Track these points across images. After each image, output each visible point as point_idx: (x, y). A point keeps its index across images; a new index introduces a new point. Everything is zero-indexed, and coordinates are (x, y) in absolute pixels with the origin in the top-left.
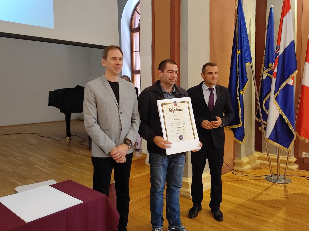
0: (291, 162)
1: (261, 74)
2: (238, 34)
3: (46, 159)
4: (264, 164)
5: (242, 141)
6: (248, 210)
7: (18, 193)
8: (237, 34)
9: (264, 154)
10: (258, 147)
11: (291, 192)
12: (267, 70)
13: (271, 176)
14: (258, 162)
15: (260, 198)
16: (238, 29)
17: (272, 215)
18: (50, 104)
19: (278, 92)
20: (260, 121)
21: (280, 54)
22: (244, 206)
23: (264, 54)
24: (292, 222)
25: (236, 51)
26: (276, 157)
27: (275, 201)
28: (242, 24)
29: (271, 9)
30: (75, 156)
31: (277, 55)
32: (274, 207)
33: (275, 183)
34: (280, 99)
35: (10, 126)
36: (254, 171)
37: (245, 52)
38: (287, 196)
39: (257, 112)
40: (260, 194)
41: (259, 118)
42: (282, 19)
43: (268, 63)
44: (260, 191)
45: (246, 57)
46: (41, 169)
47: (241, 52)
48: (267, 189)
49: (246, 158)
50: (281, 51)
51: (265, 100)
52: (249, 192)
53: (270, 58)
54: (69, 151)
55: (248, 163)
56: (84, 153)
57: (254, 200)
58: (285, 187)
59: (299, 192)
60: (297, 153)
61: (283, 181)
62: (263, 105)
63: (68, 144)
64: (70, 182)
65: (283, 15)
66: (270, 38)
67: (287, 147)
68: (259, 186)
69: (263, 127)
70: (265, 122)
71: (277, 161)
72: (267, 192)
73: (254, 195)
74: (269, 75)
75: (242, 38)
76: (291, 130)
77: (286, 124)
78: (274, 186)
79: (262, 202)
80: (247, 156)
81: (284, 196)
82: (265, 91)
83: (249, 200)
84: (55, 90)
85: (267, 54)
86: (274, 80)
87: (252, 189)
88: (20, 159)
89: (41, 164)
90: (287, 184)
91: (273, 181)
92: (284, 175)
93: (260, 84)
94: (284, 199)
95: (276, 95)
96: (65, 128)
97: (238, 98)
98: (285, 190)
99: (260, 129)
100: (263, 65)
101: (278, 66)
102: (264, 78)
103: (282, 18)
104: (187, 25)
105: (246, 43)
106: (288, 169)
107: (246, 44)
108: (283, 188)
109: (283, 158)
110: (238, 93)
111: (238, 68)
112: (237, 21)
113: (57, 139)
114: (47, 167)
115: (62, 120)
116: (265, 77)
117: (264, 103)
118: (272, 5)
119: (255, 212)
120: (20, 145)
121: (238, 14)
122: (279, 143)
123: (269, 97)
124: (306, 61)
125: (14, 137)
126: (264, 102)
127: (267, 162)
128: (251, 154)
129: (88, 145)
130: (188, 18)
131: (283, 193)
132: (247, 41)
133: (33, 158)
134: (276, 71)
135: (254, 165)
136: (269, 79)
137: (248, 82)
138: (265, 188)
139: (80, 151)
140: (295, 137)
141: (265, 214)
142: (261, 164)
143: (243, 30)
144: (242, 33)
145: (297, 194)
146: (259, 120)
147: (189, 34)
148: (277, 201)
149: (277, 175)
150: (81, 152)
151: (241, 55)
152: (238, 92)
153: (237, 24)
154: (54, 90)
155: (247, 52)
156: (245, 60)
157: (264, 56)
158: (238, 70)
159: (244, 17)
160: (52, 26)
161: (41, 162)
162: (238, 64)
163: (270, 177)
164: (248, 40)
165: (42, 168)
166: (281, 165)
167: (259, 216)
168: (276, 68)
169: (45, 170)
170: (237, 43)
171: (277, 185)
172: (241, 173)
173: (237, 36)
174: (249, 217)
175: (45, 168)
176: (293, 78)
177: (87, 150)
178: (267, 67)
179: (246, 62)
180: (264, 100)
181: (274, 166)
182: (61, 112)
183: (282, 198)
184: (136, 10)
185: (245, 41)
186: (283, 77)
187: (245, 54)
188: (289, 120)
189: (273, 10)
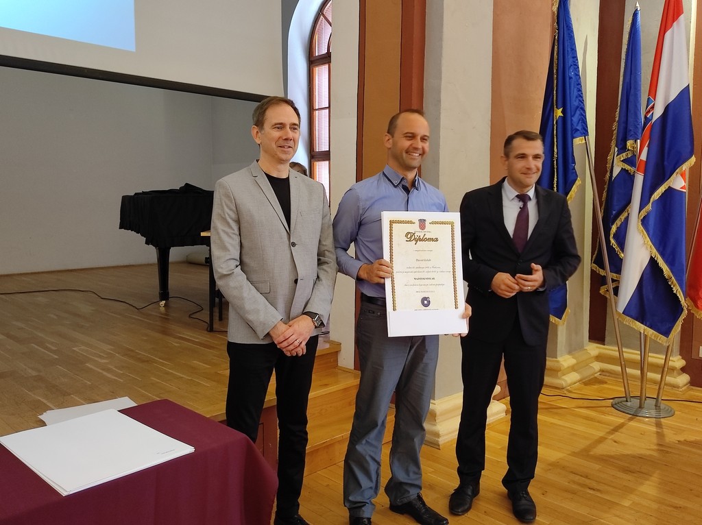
0: (673, 369)
1: (609, 166)
2: (557, 70)
3: (111, 350)
4: (611, 373)
5: (560, 318)
6: (572, 477)
7: (46, 425)
8: (555, 71)
9: (610, 350)
10: (598, 333)
11: (671, 437)
12: (624, 156)
13: (625, 399)
14: (597, 366)
15: (601, 449)
16: (558, 59)
17: (628, 490)
18: (124, 225)
19: (649, 207)
20: (602, 273)
21: (655, 118)
22: (564, 468)
23: (617, 119)
24: (676, 508)
25: (552, 110)
26: (638, 357)
27: (634, 456)
28: (568, 49)
29: (635, 15)
30: (176, 345)
31: (647, 120)
32: (632, 472)
33: (635, 415)
34: (652, 221)
35: (32, 273)
36: (588, 387)
37: (573, 114)
38: (663, 447)
39: (596, 253)
40: (601, 440)
41: (602, 266)
42: (661, 38)
43: (625, 140)
44: (601, 434)
45: (575, 124)
46: (101, 371)
47: (563, 112)
48: (617, 428)
49: (568, 357)
50: (658, 112)
51: (615, 224)
52: (573, 434)
53: (631, 127)
54: (165, 332)
55: (573, 369)
56: (197, 338)
57: (585, 453)
58: (659, 425)
59: (692, 438)
60: (686, 348)
61: (653, 413)
62: (612, 236)
63: (162, 317)
64: (165, 404)
65: (664, 27)
66: (632, 82)
67: (666, 333)
68: (599, 422)
69: (611, 286)
70: (615, 276)
71: (642, 365)
72: (616, 436)
73: (588, 443)
74: (627, 167)
75: (567, 79)
76: (676, 295)
77: (665, 281)
78: (632, 423)
79: (605, 460)
80: (570, 353)
81: (655, 447)
82: (615, 203)
83: (574, 454)
84: (136, 194)
85: (623, 119)
86: (639, 179)
87: (580, 427)
88: (54, 348)
89: (100, 360)
90: (662, 420)
91: (630, 412)
92: (657, 399)
93: (606, 186)
94: (655, 454)
95: (643, 213)
96: (155, 281)
98: (658, 433)
99: (602, 291)
100: (613, 143)
101: (649, 146)
102: (615, 174)
103: (662, 34)
104: (441, 47)
105: (575, 91)
106: (665, 384)
107: (575, 93)
108: (654, 429)
109: (656, 358)
111: (556, 150)
112: (556, 41)
113: (139, 305)
114: (114, 369)
115: (150, 262)
116: (616, 171)
117: (614, 231)
118: (638, 5)
119: (587, 482)
120: (55, 317)
121: (558, 23)
122: (648, 323)
123: (627, 219)
125: (41, 299)
126: (614, 229)
127: (618, 369)
128: (581, 347)
129: (207, 319)
130: (442, 32)
131: (654, 439)
132: (579, 87)
133: (83, 347)
134: (644, 157)
135: (587, 373)
136: (627, 178)
137: (578, 182)
138: (612, 428)
139: (188, 334)
140: (685, 312)
141: (609, 486)
142: (602, 371)
143: (570, 61)
144: (567, 69)
145: (686, 443)
146: (601, 270)
147: (444, 69)
148: (641, 458)
149: (640, 397)
150: (191, 336)
151: (564, 119)
153: (556, 47)
154: (133, 194)
155: (578, 112)
156: (572, 130)
157: (615, 124)
158: (555, 153)
159: (572, 32)
160: (131, 47)
161: (100, 357)
162: (555, 140)
163: (624, 403)
164: (579, 84)
165: (103, 370)
166: (651, 375)
167: (598, 490)
168: (645, 150)
169: (109, 375)
170: (555, 92)
171: (640, 421)
172: (557, 392)
173: (555, 76)
174: (574, 492)
175: (109, 370)
176: (683, 175)
177: (206, 332)
178: (623, 148)
179: (575, 135)
180: (613, 224)
181: (634, 377)
182: (147, 243)
183: (653, 450)
184: (323, 14)
185: (572, 88)
186: (660, 171)
187: (572, 116)
188: (672, 272)
189: (639, 16)
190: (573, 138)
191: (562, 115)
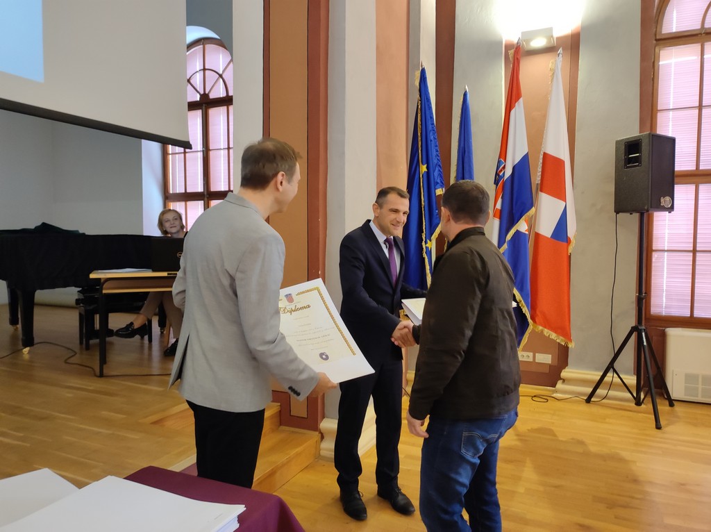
2: (421, 133)
8: (419, 134)
16: (422, 124)
19: (505, 246)
21: (506, 176)
25: (418, 166)
29: (465, 95)
31: (500, 177)
37: (434, 168)
42: (508, 114)
45: (436, 178)
47: (428, 168)
50: (508, 172)
66: (466, 147)
75: (429, 141)
86: (496, 224)
97: (425, 255)
101: (502, 198)
103: (508, 112)
105: (435, 151)
107: (435, 153)
110: (424, 247)
111: (423, 199)
112: (419, 110)
118: (467, 88)
121: (420, 96)
124: (541, 191)
132: (437, 148)
134: (499, 206)
140: (531, 327)
143: (429, 127)
144: (428, 132)
151: (428, 173)
152: (423, 243)
153: (419, 115)
155: (437, 169)
156: (434, 183)
158: (423, 202)
162: (422, 190)
168: (500, 201)
170: (420, 151)
173: (420, 138)
176: (526, 221)
179: (436, 187)
185: (433, 148)
186: (511, 217)
187: (434, 172)
188: (522, 296)
189: (468, 96)
190: (435, 189)
191: (426, 170)
